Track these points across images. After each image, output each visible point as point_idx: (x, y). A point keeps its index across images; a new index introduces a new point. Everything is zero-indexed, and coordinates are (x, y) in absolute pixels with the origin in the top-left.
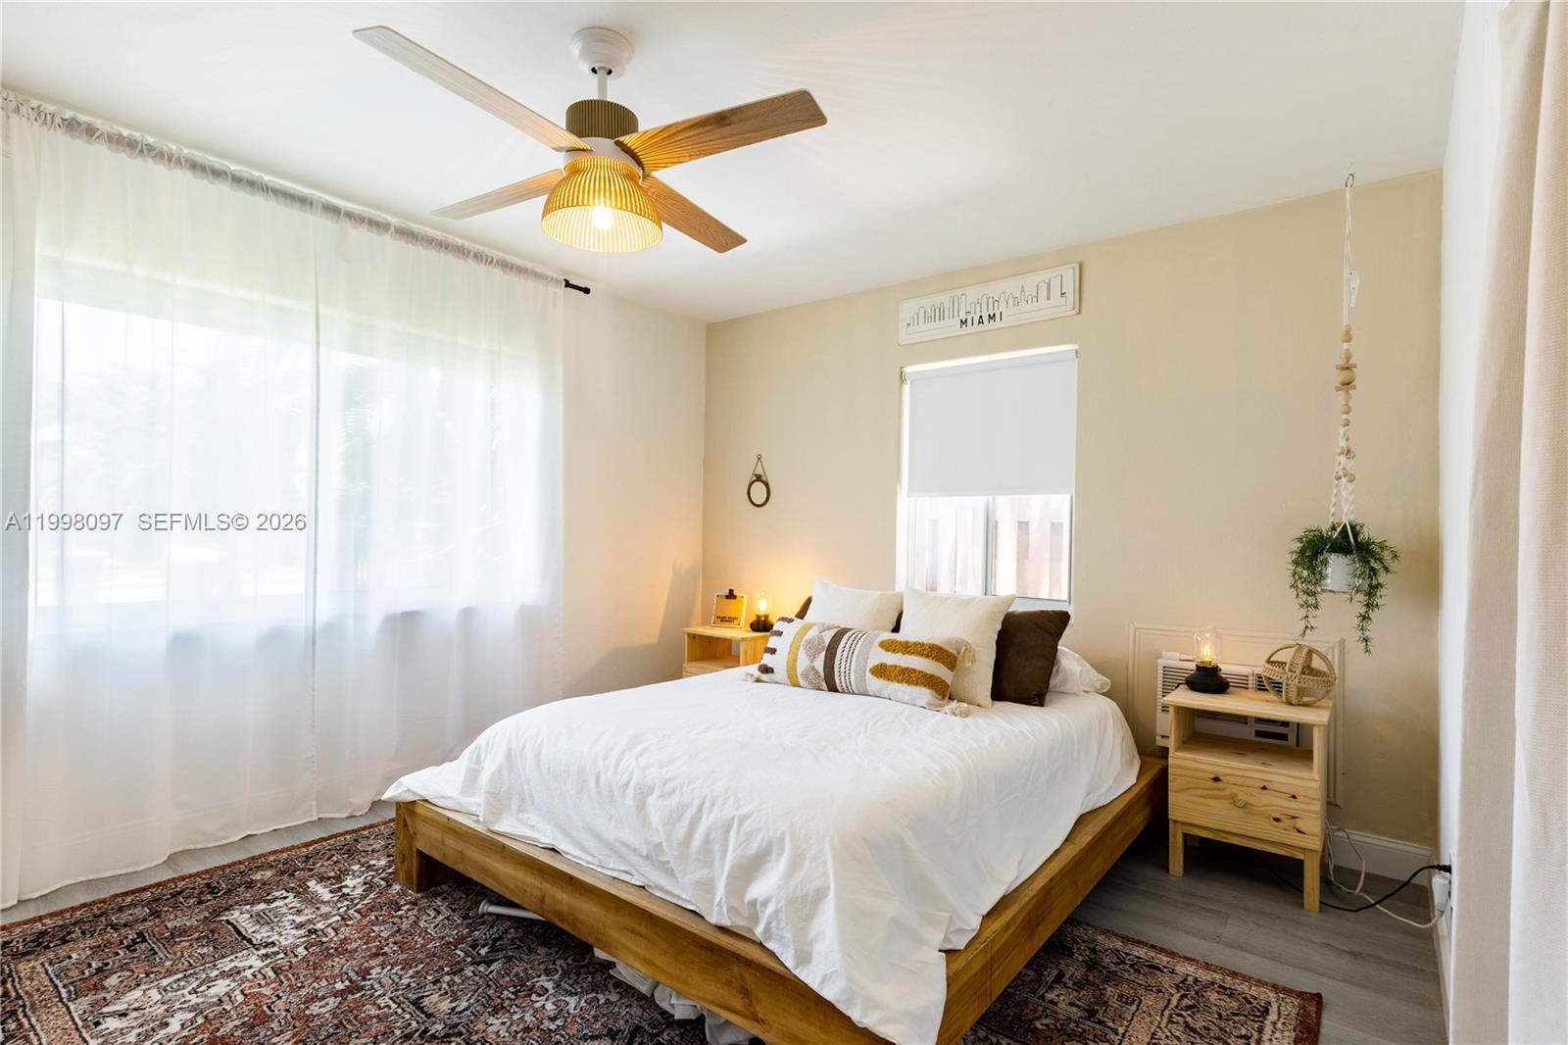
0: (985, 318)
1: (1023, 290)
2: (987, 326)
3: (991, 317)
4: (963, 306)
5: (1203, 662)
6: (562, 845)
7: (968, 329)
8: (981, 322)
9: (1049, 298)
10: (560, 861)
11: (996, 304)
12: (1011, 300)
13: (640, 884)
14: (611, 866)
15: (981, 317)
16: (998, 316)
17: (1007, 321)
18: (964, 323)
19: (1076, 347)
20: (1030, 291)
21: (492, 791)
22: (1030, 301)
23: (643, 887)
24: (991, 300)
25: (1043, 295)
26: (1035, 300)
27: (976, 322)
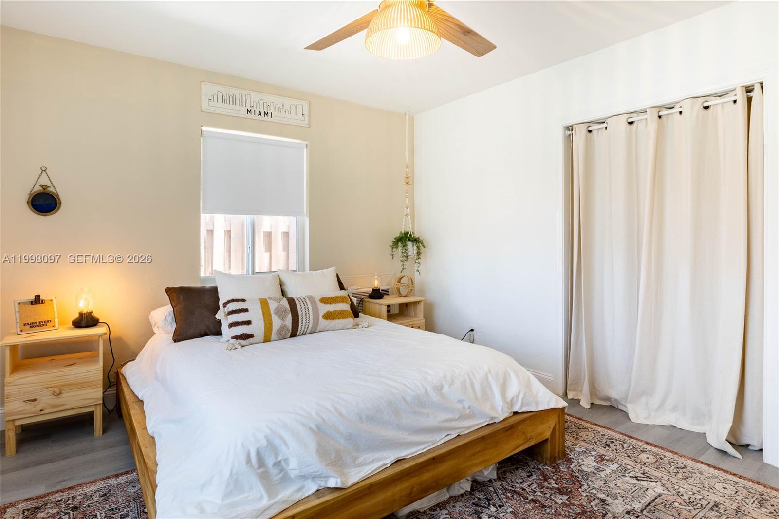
0: (263, 114)
1: (283, 105)
2: (263, 117)
3: (266, 114)
4: (248, 101)
5: (375, 287)
6: (402, 454)
7: (252, 116)
8: (260, 114)
9: (296, 114)
10: (407, 462)
11: (269, 107)
12: (277, 108)
13: (457, 435)
14: (438, 440)
15: (260, 111)
16: (270, 114)
17: (274, 119)
18: (249, 111)
19: (306, 142)
20: (287, 107)
21: (328, 462)
22: (287, 112)
23: (459, 435)
24: (265, 104)
25: (293, 112)
26: (289, 112)
27: (257, 113)
